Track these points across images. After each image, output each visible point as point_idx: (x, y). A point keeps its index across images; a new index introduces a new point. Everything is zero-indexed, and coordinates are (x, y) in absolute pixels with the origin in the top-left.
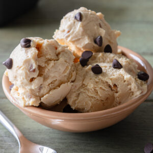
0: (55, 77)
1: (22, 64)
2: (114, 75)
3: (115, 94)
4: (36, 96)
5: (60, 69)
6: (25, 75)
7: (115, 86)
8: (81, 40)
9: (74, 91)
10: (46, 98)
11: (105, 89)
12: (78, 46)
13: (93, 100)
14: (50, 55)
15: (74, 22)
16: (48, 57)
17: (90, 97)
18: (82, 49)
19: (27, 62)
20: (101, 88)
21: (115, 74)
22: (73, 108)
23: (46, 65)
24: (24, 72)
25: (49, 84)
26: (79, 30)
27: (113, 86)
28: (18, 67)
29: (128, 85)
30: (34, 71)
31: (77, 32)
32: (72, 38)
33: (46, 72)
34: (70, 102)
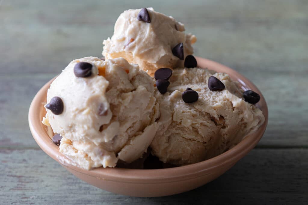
0: (135, 117)
1: (85, 105)
2: (216, 102)
3: (222, 129)
4: (109, 152)
5: (142, 104)
6: (91, 121)
7: (221, 117)
8: (154, 51)
9: (161, 133)
10: (126, 153)
11: (208, 124)
12: (149, 61)
13: (192, 143)
14: (123, 83)
15: (140, 25)
16: (121, 87)
17: (187, 140)
18: (155, 66)
19: (93, 100)
20: (201, 123)
21: (217, 99)
22: (165, 160)
23: (120, 100)
24: (90, 118)
25: (128, 129)
26: (150, 35)
27: (218, 119)
28: (77, 109)
29: (239, 114)
30: (106, 113)
31: (146, 40)
32: (139, 50)
33: (121, 111)
34: (160, 152)
